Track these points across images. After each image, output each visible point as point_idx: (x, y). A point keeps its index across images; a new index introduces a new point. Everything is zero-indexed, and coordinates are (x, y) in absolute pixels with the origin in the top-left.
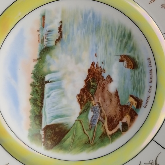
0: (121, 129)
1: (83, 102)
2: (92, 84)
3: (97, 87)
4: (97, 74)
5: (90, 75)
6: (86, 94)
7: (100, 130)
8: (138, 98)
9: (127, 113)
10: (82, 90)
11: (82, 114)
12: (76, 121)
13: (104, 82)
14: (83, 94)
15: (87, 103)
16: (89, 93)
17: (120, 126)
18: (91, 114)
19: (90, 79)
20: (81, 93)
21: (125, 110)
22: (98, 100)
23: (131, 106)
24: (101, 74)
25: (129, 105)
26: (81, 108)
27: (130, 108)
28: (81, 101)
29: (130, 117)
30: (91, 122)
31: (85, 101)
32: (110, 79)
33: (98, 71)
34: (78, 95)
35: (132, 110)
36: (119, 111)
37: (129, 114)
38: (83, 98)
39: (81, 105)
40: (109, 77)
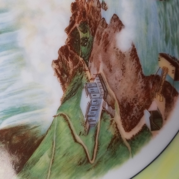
0: (149, 125)
1: (68, 74)
2: (82, 35)
3: (92, 41)
4: (91, 13)
5: (77, 17)
6: (72, 58)
7: (107, 132)
8: (177, 60)
9: (158, 91)
10: (64, 51)
11: (67, 101)
12: (55, 116)
13: (106, 30)
14: (65, 59)
15: (76, 78)
16: (78, 55)
17: (146, 119)
18: (85, 100)
19: (77, 25)
20: (60, 56)
21: (153, 85)
22: (98, 70)
23: (164, 77)
24: (99, 13)
25: (159, 74)
26: (64, 89)
27: (163, 81)
28: (62, 74)
29: (164, 99)
30: (87, 116)
31: (71, 72)
32: (118, 23)
33: (93, 7)
34: (56, 62)
35: (167, 85)
36: (142, 88)
37: (161, 93)
38: (66, 66)
39: (63, 82)
40: (116, 18)
